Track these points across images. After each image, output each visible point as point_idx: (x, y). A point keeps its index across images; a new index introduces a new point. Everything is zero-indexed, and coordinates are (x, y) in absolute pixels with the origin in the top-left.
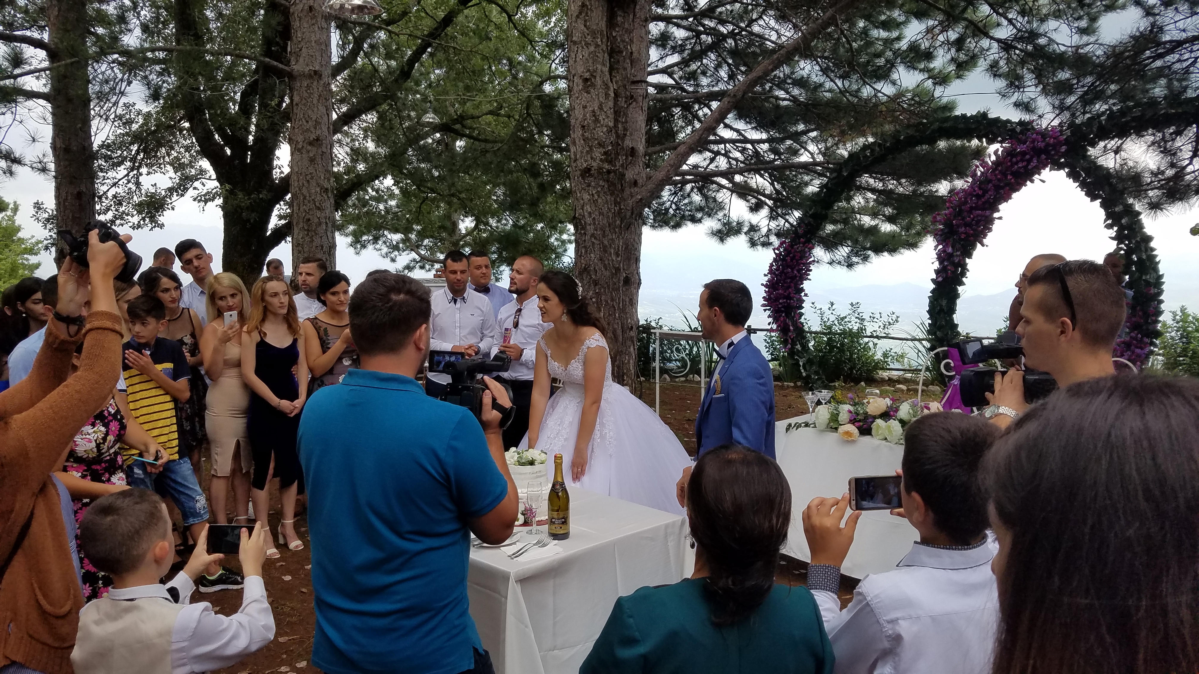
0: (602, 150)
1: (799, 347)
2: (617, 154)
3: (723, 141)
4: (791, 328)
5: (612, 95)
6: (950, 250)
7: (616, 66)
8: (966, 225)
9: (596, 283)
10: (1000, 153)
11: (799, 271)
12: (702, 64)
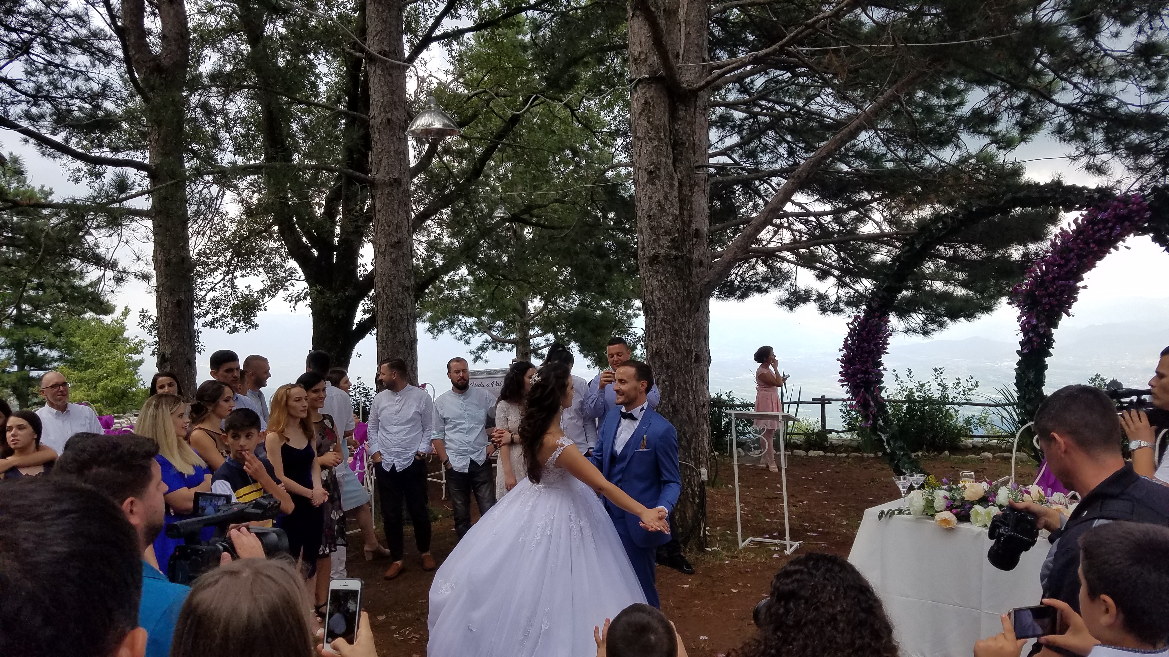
0: (669, 238)
1: (881, 422)
2: (684, 240)
3: (787, 215)
4: (872, 403)
5: (677, 184)
6: (1034, 321)
7: (680, 157)
8: (1050, 295)
9: (668, 367)
10: (1080, 221)
11: (877, 344)
12: (761, 143)
